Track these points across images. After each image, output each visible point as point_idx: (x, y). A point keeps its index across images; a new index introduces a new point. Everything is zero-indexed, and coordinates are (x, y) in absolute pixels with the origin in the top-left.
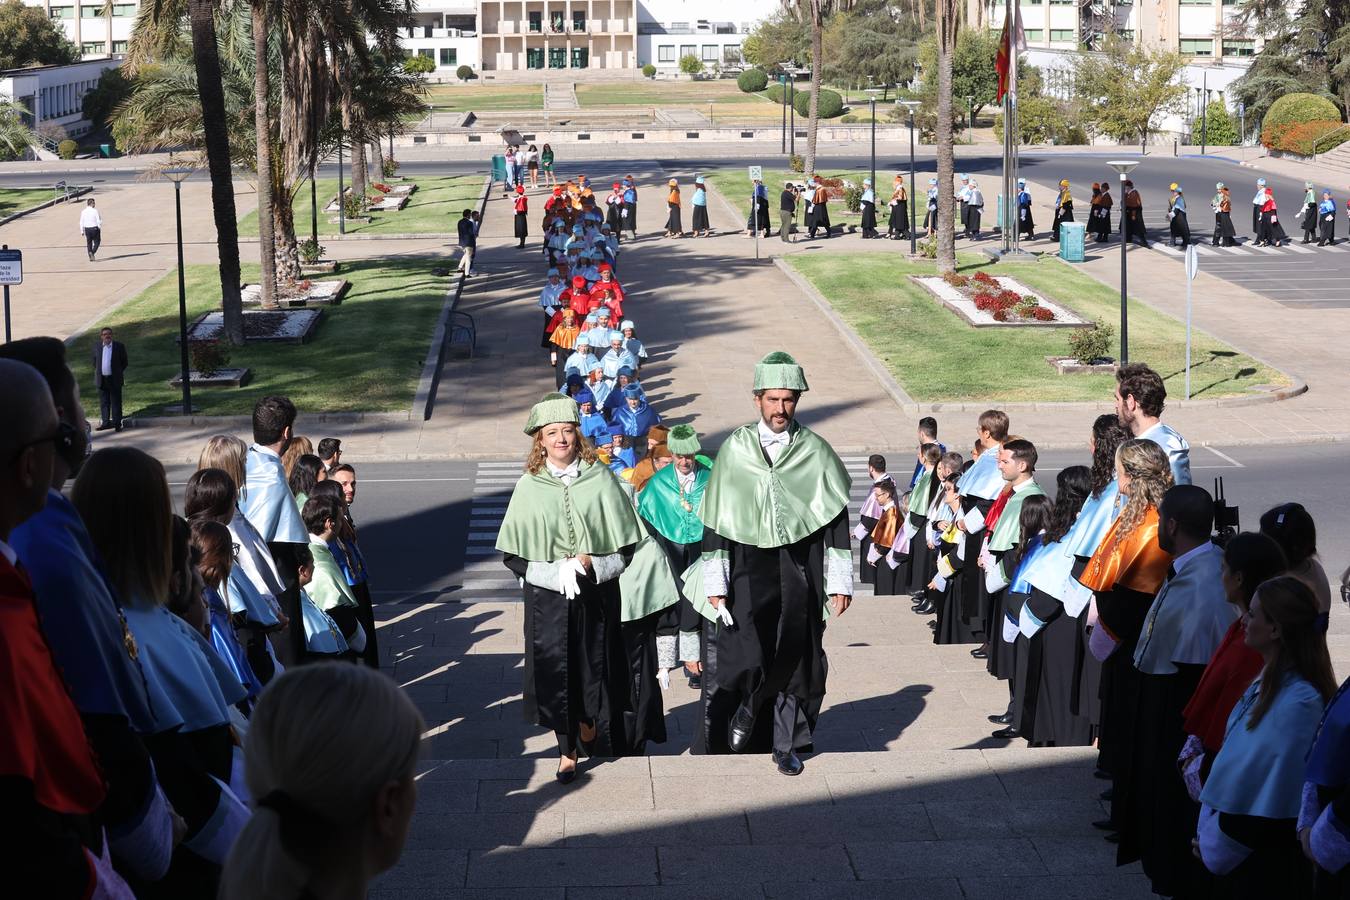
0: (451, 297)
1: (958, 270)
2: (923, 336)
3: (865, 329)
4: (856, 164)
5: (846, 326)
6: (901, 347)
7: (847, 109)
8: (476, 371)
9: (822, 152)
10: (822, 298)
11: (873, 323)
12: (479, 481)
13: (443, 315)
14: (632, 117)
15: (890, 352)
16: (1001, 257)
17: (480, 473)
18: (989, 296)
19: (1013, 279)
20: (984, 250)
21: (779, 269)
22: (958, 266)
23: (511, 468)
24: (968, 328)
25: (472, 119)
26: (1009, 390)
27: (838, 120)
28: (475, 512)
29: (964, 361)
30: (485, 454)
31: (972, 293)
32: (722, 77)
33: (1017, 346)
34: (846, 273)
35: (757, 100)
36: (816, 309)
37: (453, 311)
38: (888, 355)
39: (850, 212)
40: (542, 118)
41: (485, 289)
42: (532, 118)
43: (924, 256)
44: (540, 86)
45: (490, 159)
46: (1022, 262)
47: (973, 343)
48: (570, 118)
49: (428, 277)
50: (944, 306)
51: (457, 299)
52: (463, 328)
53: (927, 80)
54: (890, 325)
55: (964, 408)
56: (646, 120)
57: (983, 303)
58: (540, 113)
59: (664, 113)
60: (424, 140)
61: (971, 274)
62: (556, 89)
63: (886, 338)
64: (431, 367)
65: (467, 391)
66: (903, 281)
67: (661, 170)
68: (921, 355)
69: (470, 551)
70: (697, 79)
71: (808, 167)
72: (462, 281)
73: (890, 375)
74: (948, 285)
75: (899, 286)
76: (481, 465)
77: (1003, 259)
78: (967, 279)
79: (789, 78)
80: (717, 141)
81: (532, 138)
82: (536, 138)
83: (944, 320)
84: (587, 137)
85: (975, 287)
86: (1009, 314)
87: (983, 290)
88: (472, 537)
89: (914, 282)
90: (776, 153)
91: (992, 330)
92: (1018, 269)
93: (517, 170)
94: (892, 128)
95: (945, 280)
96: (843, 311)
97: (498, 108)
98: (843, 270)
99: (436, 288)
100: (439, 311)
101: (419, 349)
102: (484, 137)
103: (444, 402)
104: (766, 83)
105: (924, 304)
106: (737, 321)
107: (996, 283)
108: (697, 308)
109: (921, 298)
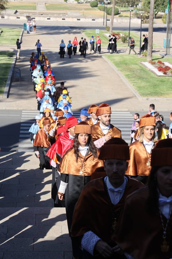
0: (13, 64)
1: (153, 60)
2: (143, 78)
3: (128, 76)
4: (124, 29)
5: (122, 75)
6: (138, 82)
7: (120, 13)
8: (21, 85)
9: (115, 25)
10: (116, 67)
11: (130, 75)
12: (23, 116)
13: (12, 69)
14: (61, 13)
15: (135, 83)
16: (165, 56)
17: (23, 114)
18: (161, 67)
19: (168, 63)
20: (160, 54)
21: (103, 58)
22: (153, 59)
23: (31, 113)
24: (156, 76)
25: (16, 12)
26: (168, 94)
27: (118, 16)
28: (22, 125)
29: (155, 86)
30: (24, 108)
31: (157, 67)
32: (86, 3)
33: (170, 82)
34: (122, 60)
35: (95, 10)
36: (114, 70)
37: (14, 68)
38: (134, 84)
39: (122, 43)
40: (36, 13)
41: (23, 61)
42: (33, 12)
43: (143, 56)
44: (35, 3)
45: (23, 24)
46: (171, 58)
47: (158, 81)
48: (44, 13)
49: (7, 57)
50: (149, 70)
51: (15, 64)
52: (17, 72)
53: (143, 4)
54: (134, 75)
55: (155, 99)
56: (65, 14)
57: (160, 69)
58: (35, 11)
59: (70, 12)
60: (4, 17)
61: (156, 61)
62: (40, 5)
63: (133, 79)
64: (8, 84)
65: (19, 91)
66: (137, 63)
67: (70, 29)
68: (143, 84)
69: (21, 136)
70: (79, 3)
71: (111, 30)
72: (16, 59)
73: (135, 89)
74: (150, 64)
75: (137, 64)
76: (23, 111)
77: (165, 57)
78: (155, 62)
79: (104, 3)
80: (85, 22)
81: (34, 18)
82: (36, 18)
83: (149, 74)
84: (49, 19)
85: (158, 65)
86: (167, 73)
87: (160, 66)
88: (21, 132)
89: (141, 63)
90: (102, 25)
91: (163, 77)
92: (169, 60)
93: (31, 28)
94: (134, 18)
95: (149, 63)
96: (121, 71)
97: (24, 9)
98: (120, 59)
99: (9, 61)
100: (10, 67)
101: (5, 78)
102: (21, 17)
103: (12, 94)
104: (98, 5)
105: (143, 70)
106: (93, 74)
107: (163, 64)
108: (82, 70)
109: (142, 68)
